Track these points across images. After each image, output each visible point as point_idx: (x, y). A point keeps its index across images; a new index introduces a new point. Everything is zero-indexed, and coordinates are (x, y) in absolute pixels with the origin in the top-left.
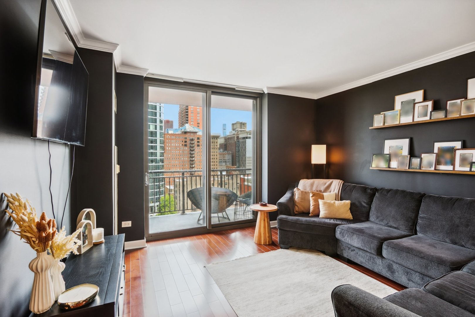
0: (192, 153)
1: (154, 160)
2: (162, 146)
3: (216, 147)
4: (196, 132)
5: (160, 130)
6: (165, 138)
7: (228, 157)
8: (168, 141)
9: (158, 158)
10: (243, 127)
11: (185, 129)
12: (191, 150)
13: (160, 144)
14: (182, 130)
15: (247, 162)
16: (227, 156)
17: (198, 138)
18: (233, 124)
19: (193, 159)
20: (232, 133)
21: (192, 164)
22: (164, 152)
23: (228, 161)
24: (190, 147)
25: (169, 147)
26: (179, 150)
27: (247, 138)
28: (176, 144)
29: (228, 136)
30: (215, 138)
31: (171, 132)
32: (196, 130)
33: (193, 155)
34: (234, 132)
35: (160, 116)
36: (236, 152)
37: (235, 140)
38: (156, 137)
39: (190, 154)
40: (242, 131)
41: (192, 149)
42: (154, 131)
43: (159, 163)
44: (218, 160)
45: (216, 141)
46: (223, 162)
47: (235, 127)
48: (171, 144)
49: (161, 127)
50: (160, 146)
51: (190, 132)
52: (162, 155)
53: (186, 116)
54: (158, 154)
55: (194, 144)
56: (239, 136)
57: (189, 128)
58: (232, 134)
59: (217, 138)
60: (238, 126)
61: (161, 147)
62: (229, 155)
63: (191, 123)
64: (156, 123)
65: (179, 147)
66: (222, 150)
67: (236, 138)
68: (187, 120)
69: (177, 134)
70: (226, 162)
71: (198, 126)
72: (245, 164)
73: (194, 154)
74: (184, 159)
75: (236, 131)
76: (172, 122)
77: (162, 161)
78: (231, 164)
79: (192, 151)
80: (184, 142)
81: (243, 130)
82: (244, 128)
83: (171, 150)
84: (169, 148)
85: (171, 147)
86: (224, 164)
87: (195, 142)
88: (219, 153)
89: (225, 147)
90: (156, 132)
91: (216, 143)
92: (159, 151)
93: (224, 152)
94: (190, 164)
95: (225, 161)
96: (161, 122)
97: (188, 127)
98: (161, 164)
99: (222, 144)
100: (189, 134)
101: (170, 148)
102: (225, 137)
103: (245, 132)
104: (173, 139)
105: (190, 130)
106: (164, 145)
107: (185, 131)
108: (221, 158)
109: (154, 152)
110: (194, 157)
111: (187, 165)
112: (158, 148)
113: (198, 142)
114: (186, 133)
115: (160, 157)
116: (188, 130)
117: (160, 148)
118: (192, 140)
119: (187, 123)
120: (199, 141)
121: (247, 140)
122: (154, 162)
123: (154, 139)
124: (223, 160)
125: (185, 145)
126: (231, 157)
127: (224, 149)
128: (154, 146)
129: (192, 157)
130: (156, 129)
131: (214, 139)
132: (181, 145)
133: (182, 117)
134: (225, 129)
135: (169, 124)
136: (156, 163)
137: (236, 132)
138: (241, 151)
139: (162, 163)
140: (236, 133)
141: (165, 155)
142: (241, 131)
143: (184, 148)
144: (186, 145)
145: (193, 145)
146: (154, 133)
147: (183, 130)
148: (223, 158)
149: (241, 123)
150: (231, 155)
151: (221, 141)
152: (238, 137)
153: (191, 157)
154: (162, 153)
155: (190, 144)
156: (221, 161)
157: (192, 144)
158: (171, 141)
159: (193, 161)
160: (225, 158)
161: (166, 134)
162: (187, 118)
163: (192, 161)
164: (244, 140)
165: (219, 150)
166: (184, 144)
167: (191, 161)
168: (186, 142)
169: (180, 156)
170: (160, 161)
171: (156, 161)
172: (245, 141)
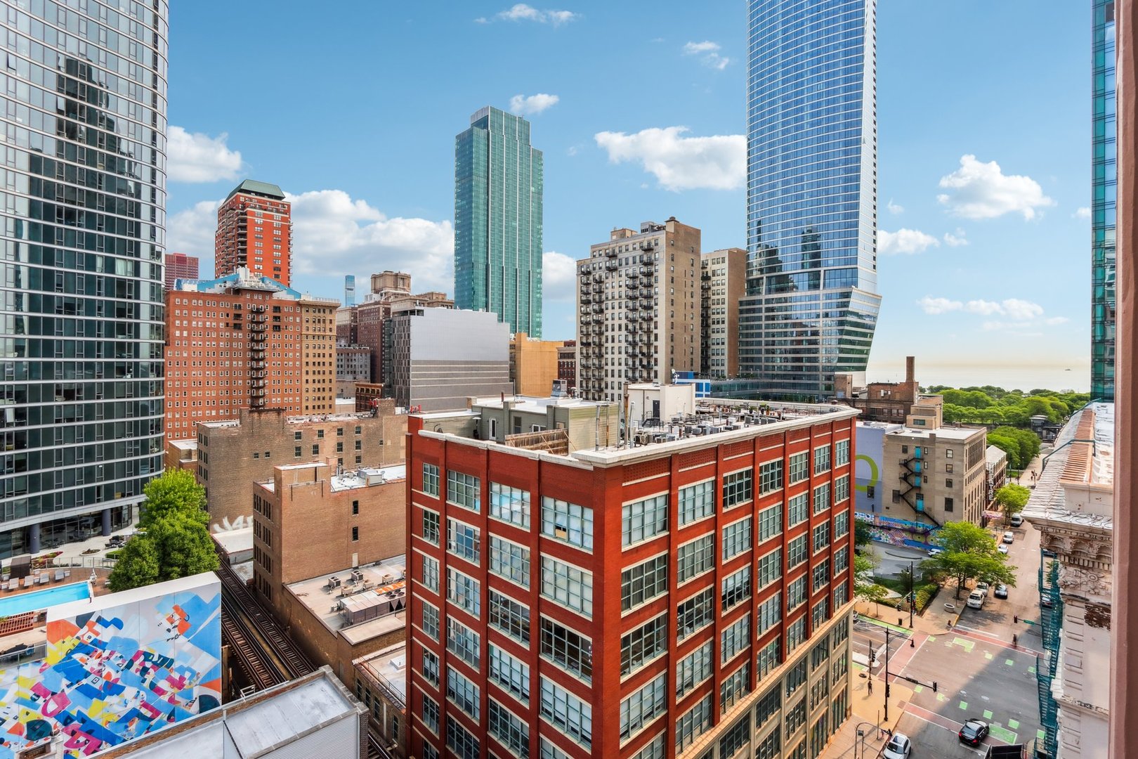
0: (256, 348)
1: (129, 368)
2: (158, 327)
3: (328, 333)
4: (270, 293)
5: (152, 277)
6: (171, 304)
7: (362, 361)
8: (181, 312)
9: (145, 359)
10: (401, 286)
11: (237, 282)
12: (252, 340)
13: (152, 319)
14: (225, 282)
15: (411, 373)
16: (358, 356)
17: (277, 309)
18: (375, 278)
19: (261, 364)
20: (371, 299)
21: (258, 379)
22: (164, 342)
23: (360, 369)
24: (252, 331)
25: (181, 329)
26: (218, 340)
27: (412, 312)
28: (208, 323)
29: (360, 306)
30: (327, 311)
31: (188, 287)
32: (270, 285)
33: (261, 355)
34: (376, 297)
35: (153, 235)
36: (382, 346)
37: (381, 318)
38: (137, 297)
39: (252, 350)
40: (398, 294)
41: (256, 338)
42: (132, 280)
43: (148, 377)
44: (334, 368)
45: (328, 317)
46: (348, 373)
47: (380, 284)
48: (190, 323)
49: (155, 270)
50: (152, 326)
51: (252, 291)
52: (157, 351)
53: (240, 247)
54: (145, 350)
55: (262, 323)
56: (389, 309)
57: (248, 279)
58: (373, 301)
59: (331, 312)
60: (390, 281)
61: (155, 330)
62: (363, 355)
63: (256, 267)
64: (138, 255)
65: (217, 330)
66: (343, 342)
67: (382, 313)
68: (244, 258)
69: (208, 295)
70: (355, 372)
71: (277, 276)
72: (409, 378)
73: (263, 350)
74: (231, 364)
75: (382, 295)
76: (195, 261)
77: (159, 370)
78: (369, 379)
79: (258, 342)
80: (231, 316)
81: (402, 292)
82: (404, 289)
83: (188, 338)
84: (182, 334)
85: (189, 329)
86: (349, 378)
87: (268, 317)
88: (337, 349)
89: (352, 333)
90: (138, 283)
91: (328, 322)
92: (146, 339)
93: (349, 346)
94: (252, 378)
95: (353, 369)
96: (155, 254)
97: (246, 278)
98: (152, 378)
99: (345, 326)
100: (248, 296)
101: (185, 334)
102: (353, 309)
103: (405, 298)
104: (197, 308)
105: (253, 284)
106: (164, 324)
107: (237, 285)
108: (340, 363)
109: (130, 344)
110: (262, 359)
111: (240, 382)
112: (145, 331)
113: (276, 318)
114: (238, 291)
115: (152, 357)
116: (247, 286)
117: (152, 332)
118: (258, 312)
119: (243, 265)
120: (279, 317)
121: (414, 318)
122: (129, 372)
123: (131, 304)
124: (348, 366)
125: (235, 324)
126: (369, 361)
127: (351, 340)
128: (130, 325)
129: (258, 360)
130: (137, 271)
131: (324, 312)
132: (222, 325)
133: (227, 248)
134: (352, 290)
135: (183, 265)
136: (136, 376)
137: (383, 298)
138: (398, 344)
139: (158, 376)
140: (382, 300)
141: (169, 353)
142: (396, 295)
143: (231, 335)
144: (240, 324)
145: (261, 327)
146: (130, 286)
147: (229, 285)
148: (347, 363)
149: (396, 275)
150: (369, 355)
151: (342, 318)
152: (387, 311)
153: (253, 359)
154: (158, 345)
155: (252, 322)
156: (340, 369)
157: (258, 323)
158: (190, 314)
159: (261, 369)
160: (353, 363)
161: (174, 293)
162: (244, 251)
163: (258, 369)
164: (405, 318)
165: (337, 340)
166: (232, 321)
167: (252, 369)
168: (238, 316)
169: (218, 356)
170: (152, 371)
171: (136, 370)
172: (409, 321)
